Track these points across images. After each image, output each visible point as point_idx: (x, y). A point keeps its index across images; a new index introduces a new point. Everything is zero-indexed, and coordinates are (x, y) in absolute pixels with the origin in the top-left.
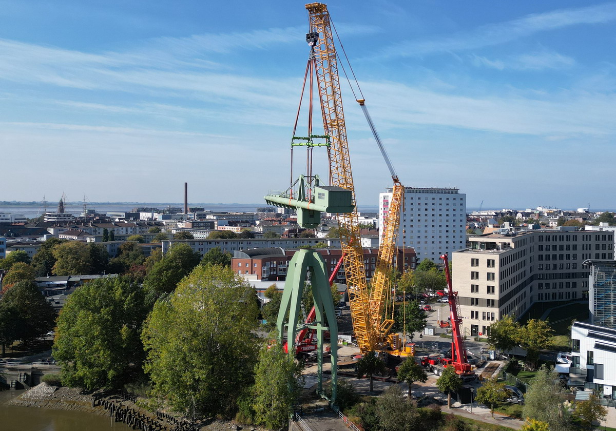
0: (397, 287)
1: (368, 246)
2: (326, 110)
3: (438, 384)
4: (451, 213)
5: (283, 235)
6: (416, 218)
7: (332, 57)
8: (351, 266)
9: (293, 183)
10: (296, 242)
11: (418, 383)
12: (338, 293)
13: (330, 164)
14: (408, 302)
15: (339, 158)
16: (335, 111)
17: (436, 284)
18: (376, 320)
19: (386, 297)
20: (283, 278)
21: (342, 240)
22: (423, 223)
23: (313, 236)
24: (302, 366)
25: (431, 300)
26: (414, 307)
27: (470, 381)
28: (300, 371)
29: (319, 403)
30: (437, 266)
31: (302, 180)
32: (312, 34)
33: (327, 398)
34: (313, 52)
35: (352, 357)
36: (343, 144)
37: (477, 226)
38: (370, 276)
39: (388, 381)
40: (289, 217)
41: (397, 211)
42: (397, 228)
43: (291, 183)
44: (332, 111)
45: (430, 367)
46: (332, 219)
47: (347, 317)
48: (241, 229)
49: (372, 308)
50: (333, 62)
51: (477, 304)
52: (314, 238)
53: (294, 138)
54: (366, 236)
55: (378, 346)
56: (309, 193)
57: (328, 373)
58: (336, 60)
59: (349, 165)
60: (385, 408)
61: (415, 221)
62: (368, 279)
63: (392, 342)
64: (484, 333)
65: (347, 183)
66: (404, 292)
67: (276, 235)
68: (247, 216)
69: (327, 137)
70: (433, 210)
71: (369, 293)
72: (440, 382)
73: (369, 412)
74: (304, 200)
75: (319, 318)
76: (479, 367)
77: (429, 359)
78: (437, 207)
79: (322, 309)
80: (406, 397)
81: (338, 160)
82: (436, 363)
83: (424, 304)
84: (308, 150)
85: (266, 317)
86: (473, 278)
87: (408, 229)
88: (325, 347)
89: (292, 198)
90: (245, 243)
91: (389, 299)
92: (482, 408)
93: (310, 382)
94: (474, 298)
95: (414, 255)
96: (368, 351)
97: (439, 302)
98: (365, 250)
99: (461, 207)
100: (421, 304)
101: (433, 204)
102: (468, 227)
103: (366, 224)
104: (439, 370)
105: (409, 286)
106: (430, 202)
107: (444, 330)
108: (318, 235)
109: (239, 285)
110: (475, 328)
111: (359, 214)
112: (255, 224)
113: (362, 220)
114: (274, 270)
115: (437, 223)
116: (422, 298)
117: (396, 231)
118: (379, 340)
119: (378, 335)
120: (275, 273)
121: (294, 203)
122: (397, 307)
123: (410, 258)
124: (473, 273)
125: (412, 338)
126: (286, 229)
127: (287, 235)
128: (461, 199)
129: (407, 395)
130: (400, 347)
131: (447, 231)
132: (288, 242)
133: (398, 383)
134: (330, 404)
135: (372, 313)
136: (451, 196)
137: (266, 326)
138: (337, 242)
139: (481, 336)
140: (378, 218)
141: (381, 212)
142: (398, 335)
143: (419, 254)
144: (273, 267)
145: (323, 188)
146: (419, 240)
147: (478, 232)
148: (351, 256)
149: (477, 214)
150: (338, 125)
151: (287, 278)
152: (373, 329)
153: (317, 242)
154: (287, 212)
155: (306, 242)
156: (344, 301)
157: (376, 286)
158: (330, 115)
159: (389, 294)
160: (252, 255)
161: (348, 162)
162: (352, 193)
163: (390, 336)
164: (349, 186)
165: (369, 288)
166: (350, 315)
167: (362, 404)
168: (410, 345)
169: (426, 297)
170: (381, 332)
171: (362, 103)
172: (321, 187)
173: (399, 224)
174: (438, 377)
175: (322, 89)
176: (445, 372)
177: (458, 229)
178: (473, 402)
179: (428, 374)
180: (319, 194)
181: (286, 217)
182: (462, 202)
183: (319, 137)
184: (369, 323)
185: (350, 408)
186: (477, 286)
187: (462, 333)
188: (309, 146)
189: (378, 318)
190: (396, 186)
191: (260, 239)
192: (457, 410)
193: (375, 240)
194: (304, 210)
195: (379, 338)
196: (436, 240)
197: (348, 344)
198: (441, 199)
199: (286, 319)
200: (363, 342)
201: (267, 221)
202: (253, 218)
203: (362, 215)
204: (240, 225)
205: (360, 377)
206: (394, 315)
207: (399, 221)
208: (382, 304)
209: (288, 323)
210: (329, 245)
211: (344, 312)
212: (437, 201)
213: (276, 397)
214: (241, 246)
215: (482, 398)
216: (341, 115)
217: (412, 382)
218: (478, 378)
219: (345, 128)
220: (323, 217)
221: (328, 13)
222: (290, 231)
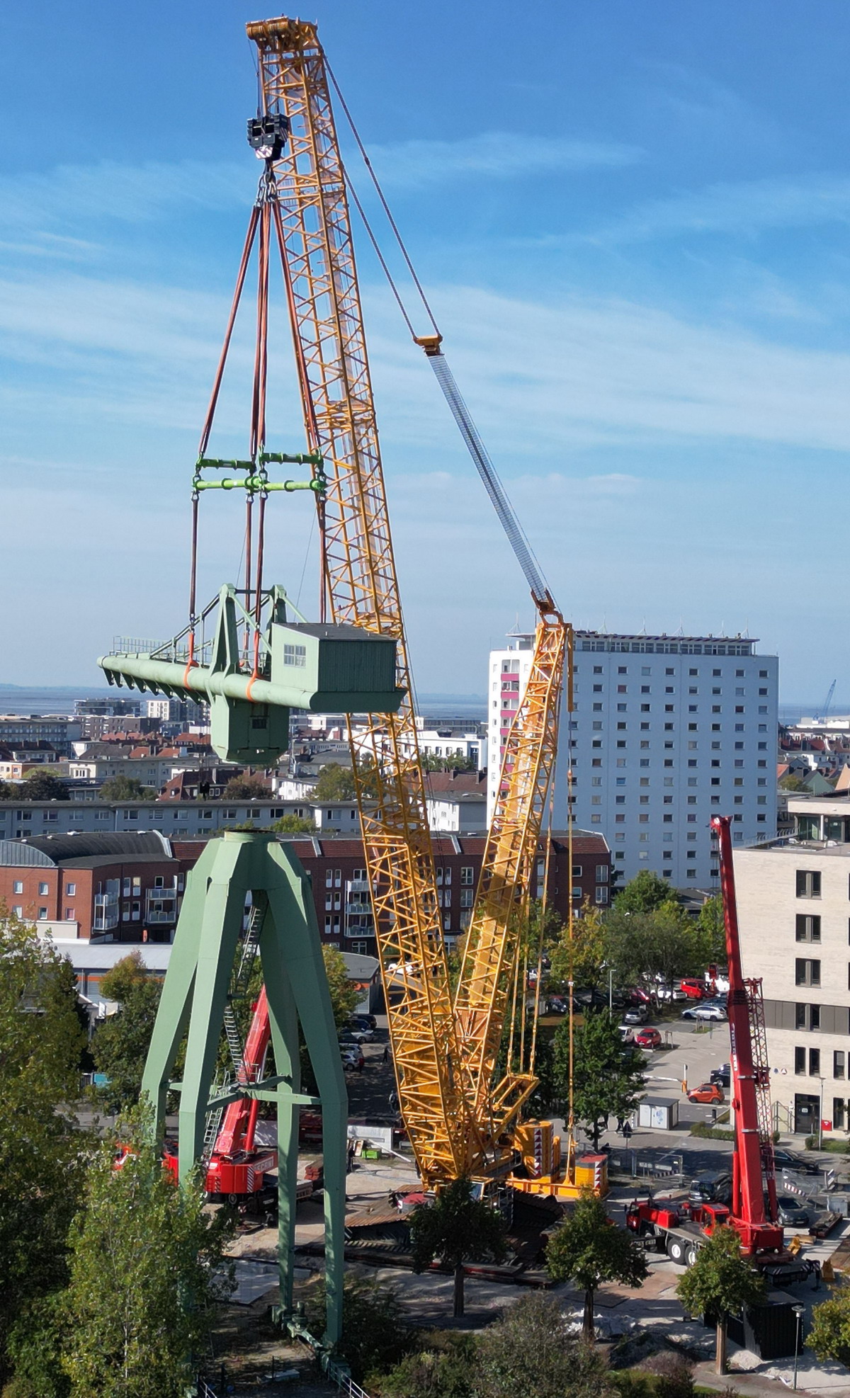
0: (546, 966)
1: (449, 829)
2: (314, 372)
3: (681, 1290)
4: (728, 719)
5: (164, 790)
6: (610, 735)
7: (333, 195)
8: (392, 893)
9: (198, 613)
10: (208, 815)
11: (614, 1287)
12: (349, 984)
13: (325, 549)
14: (582, 1016)
15: (354, 529)
16: (344, 374)
17: (676, 957)
18: (475, 1074)
19: (511, 998)
20: (162, 935)
21: (362, 807)
22: (633, 752)
23: (265, 793)
24: (227, 1226)
25: (659, 1013)
26: (604, 1030)
27: (790, 1282)
28: (219, 1244)
29: (282, 1353)
30: (683, 899)
31: (230, 602)
32: (267, 119)
33: (308, 1337)
34: (271, 177)
35: (394, 1198)
36: (370, 485)
37: (813, 765)
38: (456, 930)
39: (517, 1280)
40: (186, 729)
41: (549, 707)
42: (547, 763)
43: (192, 611)
44: (332, 374)
45: (658, 1233)
46: (331, 737)
47: (379, 1066)
48: (25, 769)
49: (464, 1034)
50: (338, 212)
51: (815, 1023)
52: (267, 801)
53: (204, 463)
54: (445, 794)
55: (481, 1164)
56: (252, 647)
57: (314, 1250)
58: (346, 206)
59: (387, 554)
60: (504, 1371)
61: (609, 747)
62: (448, 939)
63: (529, 1148)
64: (837, 1122)
65: (379, 611)
66: (571, 984)
67: (141, 791)
68: (44, 725)
69: (315, 461)
70: (669, 708)
71: (452, 985)
72: (688, 1284)
73: (452, 1382)
74: (236, 669)
75: (284, 1065)
76: (820, 1234)
77: (654, 1206)
78: (681, 700)
79: (297, 1040)
80: (575, 1336)
81: (352, 534)
82: (675, 1223)
83: (638, 1024)
84: (250, 504)
85: (104, 1061)
86: (800, 935)
87: (585, 771)
88: (303, 1166)
89: (194, 664)
90: (37, 816)
91: (519, 1002)
92: (830, 1372)
93: (251, 1283)
94: (803, 1005)
95: (605, 858)
96: (446, 1181)
97: (689, 1017)
98: (442, 840)
99: (763, 701)
100: (625, 1024)
101: (669, 690)
102: (783, 768)
103: (444, 756)
104: (686, 1247)
105: (586, 962)
106: (658, 681)
107: (703, 1112)
108: (282, 791)
109: (17, 953)
110: (807, 1103)
111: (420, 721)
112: (71, 754)
113: (431, 741)
114: (135, 908)
115: (680, 755)
116: (630, 1003)
117: (543, 776)
118: (485, 1141)
119: (484, 1124)
120: (136, 915)
121: (199, 678)
122: (545, 1032)
123: (590, 870)
124: (801, 919)
125: (595, 1135)
126: (175, 771)
127: (177, 791)
128: (763, 674)
129: (578, 1327)
130: (557, 1168)
131: (715, 781)
132: (180, 813)
133: (548, 1287)
134: (319, 1358)
135: (464, 1052)
136: (727, 664)
137: (104, 1094)
138: (346, 814)
139: (827, 1134)
140: (482, 735)
141: (494, 714)
142: (551, 1127)
143: (620, 855)
144: (131, 898)
145: (301, 627)
146: (620, 809)
147: (818, 783)
148: (394, 859)
149: (815, 724)
150: (353, 420)
151: (179, 934)
152: (467, 1106)
153: (280, 813)
154: (179, 713)
155: (241, 814)
156: (367, 1012)
157: (477, 960)
158: (324, 387)
159: (520, 988)
160: (61, 854)
161: (385, 544)
162: (399, 645)
163: (521, 1129)
164: (386, 622)
165: (453, 969)
166: (387, 1057)
167: (427, 1358)
168: (587, 1160)
169: (643, 1002)
170: (494, 1114)
171: (432, 348)
172: (293, 626)
173: (555, 751)
174: (682, 1270)
175: (298, 302)
176: (707, 1254)
177: (751, 773)
178: (801, 1352)
179: (651, 1257)
180: (288, 649)
181: (175, 731)
182: (763, 683)
183: (287, 459)
184: (453, 1084)
185: (388, 1372)
186: (816, 964)
187: (765, 1124)
188: (252, 489)
189: (483, 1066)
190: (547, 625)
191: (85, 803)
192: (746, 1381)
193: (473, 807)
194: (236, 703)
195: (487, 1137)
196: (680, 809)
197: (382, 1157)
198: (693, 672)
199: (175, 1070)
200: (431, 1149)
201: (111, 742)
202: (64, 734)
203: (430, 725)
204: (21, 757)
205: (420, 1266)
206: (536, 1058)
207: (555, 741)
208: (494, 1019)
209: (180, 1080)
210: (319, 823)
211: (368, 1050)
212: (681, 681)
213: (139, 1330)
214: (22, 825)
215: (830, 1339)
216: (363, 388)
217: (596, 1282)
218: (818, 1273)
219: (376, 432)
220: (299, 732)
221: (321, 51)
222: (187, 778)
